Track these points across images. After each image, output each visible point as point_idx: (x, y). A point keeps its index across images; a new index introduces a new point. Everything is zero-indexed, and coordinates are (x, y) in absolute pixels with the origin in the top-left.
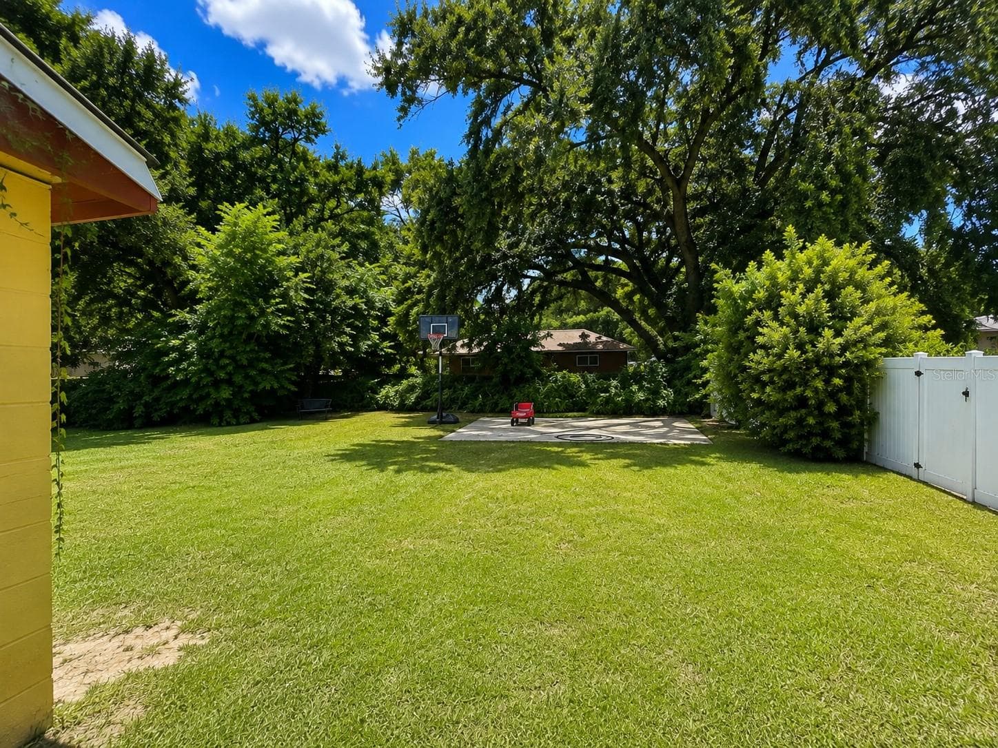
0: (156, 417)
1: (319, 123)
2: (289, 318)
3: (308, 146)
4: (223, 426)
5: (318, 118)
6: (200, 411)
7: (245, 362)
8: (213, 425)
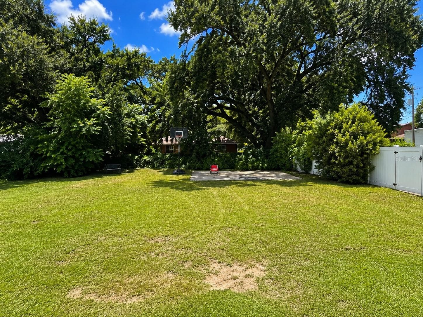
0: (36, 174)
1: (106, 35)
2: (99, 127)
3: (101, 45)
4: (70, 178)
5: (105, 32)
6: (59, 171)
7: (81, 148)
8: (65, 177)
